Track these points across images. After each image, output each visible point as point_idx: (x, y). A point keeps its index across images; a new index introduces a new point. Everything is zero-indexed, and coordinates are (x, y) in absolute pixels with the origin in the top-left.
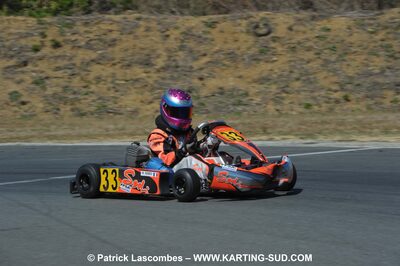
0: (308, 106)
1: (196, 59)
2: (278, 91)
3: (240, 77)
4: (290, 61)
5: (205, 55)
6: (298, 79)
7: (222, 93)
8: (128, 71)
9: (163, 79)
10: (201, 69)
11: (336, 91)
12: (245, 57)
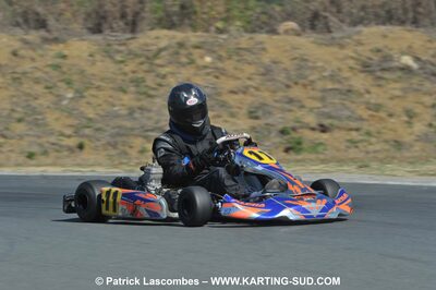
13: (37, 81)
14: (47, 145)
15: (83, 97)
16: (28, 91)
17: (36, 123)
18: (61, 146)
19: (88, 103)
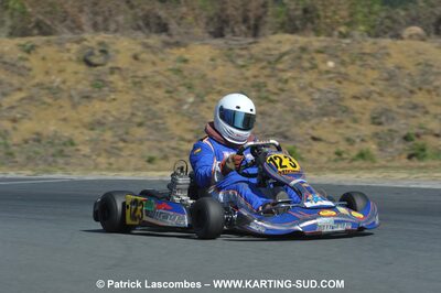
13: (158, 85)
14: (167, 150)
15: (203, 101)
16: (149, 95)
17: (156, 128)
18: (182, 151)
19: (209, 108)
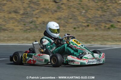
0: (75, 28)
1: (34, 11)
2: (64, 23)
3: (50, 18)
4: (69, 12)
5: (37, 9)
6: (71, 19)
7: (44, 23)
8: (10, 15)
9: (22, 17)
10: (36, 14)
11: (84, 23)
12: (52, 10)
